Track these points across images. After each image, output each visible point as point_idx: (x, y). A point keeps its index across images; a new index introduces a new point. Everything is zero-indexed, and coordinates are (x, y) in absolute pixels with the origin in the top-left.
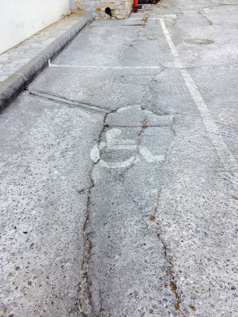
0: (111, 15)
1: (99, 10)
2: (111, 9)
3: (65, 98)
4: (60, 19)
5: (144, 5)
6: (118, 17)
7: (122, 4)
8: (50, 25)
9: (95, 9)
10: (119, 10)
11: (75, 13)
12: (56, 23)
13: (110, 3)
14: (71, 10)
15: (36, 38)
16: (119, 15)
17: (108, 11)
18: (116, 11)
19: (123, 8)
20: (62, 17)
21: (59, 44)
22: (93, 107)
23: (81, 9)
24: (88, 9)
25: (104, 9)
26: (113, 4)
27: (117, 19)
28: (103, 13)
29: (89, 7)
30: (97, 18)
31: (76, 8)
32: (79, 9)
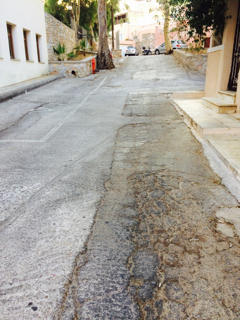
0: (75, 75)
1: (67, 72)
2: (75, 71)
3: (28, 101)
4: (41, 76)
5: (101, 70)
6: (80, 76)
7: (82, 69)
8: (33, 79)
9: (65, 72)
10: (80, 72)
11: (52, 74)
12: (37, 78)
13: (74, 68)
14: (50, 72)
15: (22, 83)
16: (80, 75)
17: (73, 72)
18: (78, 73)
19: (83, 71)
20: (42, 75)
21: (34, 85)
22: (39, 103)
23: (56, 71)
24: (61, 72)
25: (71, 72)
26: (76, 69)
27: (79, 77)
28: (70, 74)
29: (61, 71)
30: (67, 77)
31: (53, 71)
32: (55, 71)
